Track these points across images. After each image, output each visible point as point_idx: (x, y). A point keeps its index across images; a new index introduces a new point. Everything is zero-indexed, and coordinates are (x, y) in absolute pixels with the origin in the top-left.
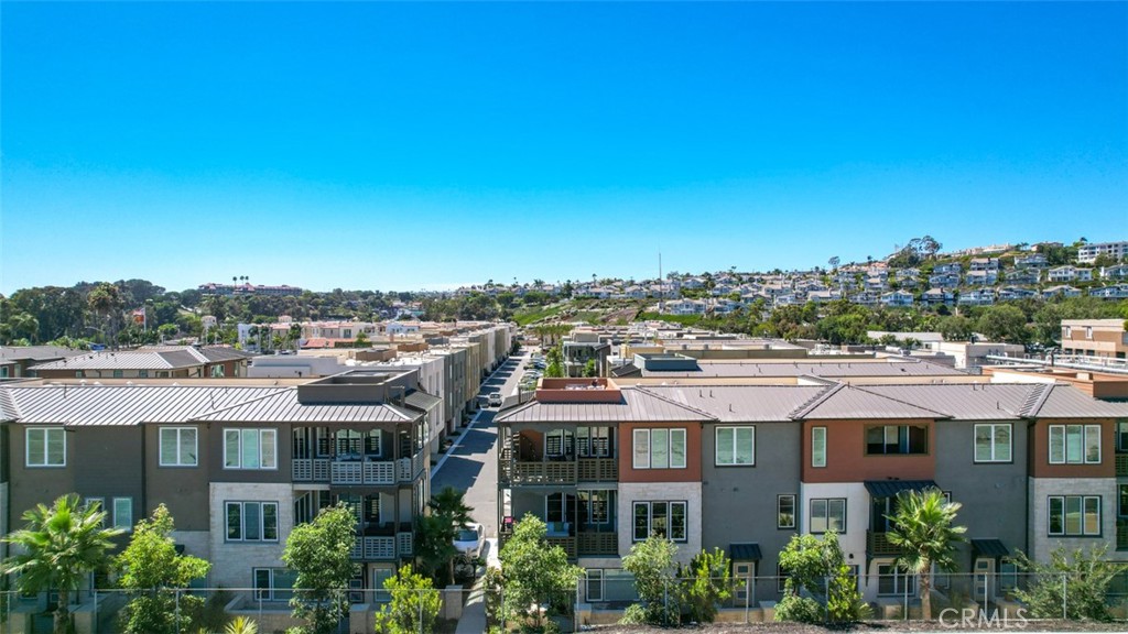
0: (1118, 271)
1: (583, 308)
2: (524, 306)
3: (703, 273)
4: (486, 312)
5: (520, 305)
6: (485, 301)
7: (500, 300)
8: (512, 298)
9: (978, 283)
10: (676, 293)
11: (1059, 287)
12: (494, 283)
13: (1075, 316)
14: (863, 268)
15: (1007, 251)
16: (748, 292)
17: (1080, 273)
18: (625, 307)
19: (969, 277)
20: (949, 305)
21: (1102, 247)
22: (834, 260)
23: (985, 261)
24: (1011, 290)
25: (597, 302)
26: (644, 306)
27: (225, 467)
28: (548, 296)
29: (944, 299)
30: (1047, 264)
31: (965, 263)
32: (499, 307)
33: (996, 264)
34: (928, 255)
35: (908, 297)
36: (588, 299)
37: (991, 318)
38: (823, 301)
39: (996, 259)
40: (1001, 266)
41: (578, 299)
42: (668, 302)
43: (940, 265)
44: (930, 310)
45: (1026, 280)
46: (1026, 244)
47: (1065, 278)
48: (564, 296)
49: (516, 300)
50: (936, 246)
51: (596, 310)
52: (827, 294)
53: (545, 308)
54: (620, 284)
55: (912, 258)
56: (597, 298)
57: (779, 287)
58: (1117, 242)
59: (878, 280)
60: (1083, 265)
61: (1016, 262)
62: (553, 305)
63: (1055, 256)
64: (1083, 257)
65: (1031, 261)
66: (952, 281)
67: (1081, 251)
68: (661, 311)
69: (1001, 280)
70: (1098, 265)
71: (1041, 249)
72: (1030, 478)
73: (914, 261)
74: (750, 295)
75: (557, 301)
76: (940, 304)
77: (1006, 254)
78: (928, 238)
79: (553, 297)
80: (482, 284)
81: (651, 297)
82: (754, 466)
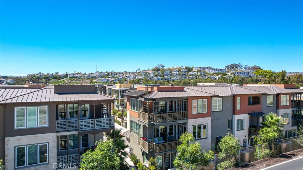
0: (202, 73)
1: (72, 80)
2: (53, 80)
3: (106, 71)
4: (40, 82)
5: (51, 79)
6: (39, 78)
7: (44, 78)
8: (48, 77)
9: (175, 75)
10: (100, 76)
11: (192, 76)
12: (41, 73)
13: (200, 82)
14: (147, 72)
15: (179, 68)
16: (120, 76)
17: (195, 73)
18: (86, 80)
19: (173, 74)
20: (169, 80)
21: (198, 68)
22: (139, 69)
23: (175, 70)
24: (182, 77)
25: (77, 79)
26: (92, 80)
27: (16, 128)
28: (60, 77)
29: (168, 79)
30: (188, 71)
31: (171, 70)
32: (44, 80)
33: (177, 71)
34: (161, 69)
35: (160, 78)
36: (74, 78)
37: (183, 82)
38: (140, 79)
39: (177, 70)
40: (179, 71)
41: (70, 78)
42: (99, 79)
43: (165, 71)
44: (165, 81)
45: (184, 75)
46: (183, 67)
47: (192, 74)
48: (65, 77)
49: (50, 78)
50: (163, 66)
51: (77, 81)
52: (141, 77)
53: (60, 80)
54: (82, 74)
55: (158, 69)
56: (77, 78)
57: (128, 75)
58: (200, 67)
59: (152, 74)
60: (195, 72)
61: (182, 71)
62: (62, 80)
63: (189, 70)
64: (194, 70)
65: (185, 70)
66: (169, 75)
67: (194, 69)
68: (97, 81)
69: (179, 74)
70: (198, 72)
71: (186, 68)
72: (277, 110)
73: (159, 70)
74: (121, 77)
75: (63, 79)
76: (168, 80)
77: (179, 69)
78: (161, 65)
79: (62, 77)
80: (37, 73)
81: (93, 77)
82: (222, 111)
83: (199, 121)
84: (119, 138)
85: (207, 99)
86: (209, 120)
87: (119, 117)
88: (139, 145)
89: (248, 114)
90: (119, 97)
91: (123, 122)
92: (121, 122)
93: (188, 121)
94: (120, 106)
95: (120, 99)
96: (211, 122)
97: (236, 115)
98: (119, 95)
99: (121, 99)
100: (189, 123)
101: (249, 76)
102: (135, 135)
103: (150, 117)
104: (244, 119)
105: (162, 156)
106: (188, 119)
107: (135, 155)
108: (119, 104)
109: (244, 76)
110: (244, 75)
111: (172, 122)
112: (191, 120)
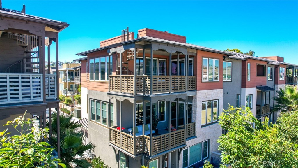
72: (276, 85)
82: (231, 81)
83: (209, 95)
84: (69, 129)
85: (219, 60)
86: (221, 93)
87: (68, 105)
88: (111, 142)
89: (256, 88)
90: (67, 80)
91: (72, 110)
92: (70, 110)
93: (196, 94)
94: (68, 92)
95: (68, 82)
96: (223, 97)
97: (246, 89)
98: (66, 77)
99: (70, 81)
100: (198, 96)
102: (100, 123)
103: (138, 83)
104: (252, 94)
105: (159, 158)
106: (196, 90)
107: (99, 159)
108: (67, 88)
111: (178, 94)
112: (200, 93)
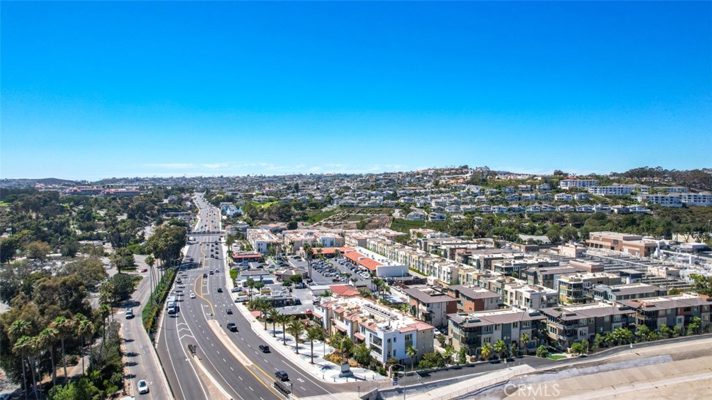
0: (581, 197)
1: (351, 212)
2: (309, 209)
5: (306, 208)
15: (527, 179)
17: (568, 197)
20: (522, 213)
23: (525, 186)
25: (358, 210)
28: (322, 203)
29: (520, 210)
30: (551, 189)
33: (529, 188)
41: (341, 206)
44: (515, 216)
45: (547, 199)
46: (535, 175)
48: (328, 203)
49: (304, 205)
51: (360, 214)
53: (323, 210)
59: (483, 197)
60: (566, 193)
61: (537, 187)
63: (553, 185)
64: (563, 186)
65: (544, 187)
67: (562, 183)
76: (519, 213)
77: (529, 181)
89: (684, 316)
97: (678, 316)
101: (681, 205)
104: (682, 318)
109: (671, 205)
110: (671, 203)
